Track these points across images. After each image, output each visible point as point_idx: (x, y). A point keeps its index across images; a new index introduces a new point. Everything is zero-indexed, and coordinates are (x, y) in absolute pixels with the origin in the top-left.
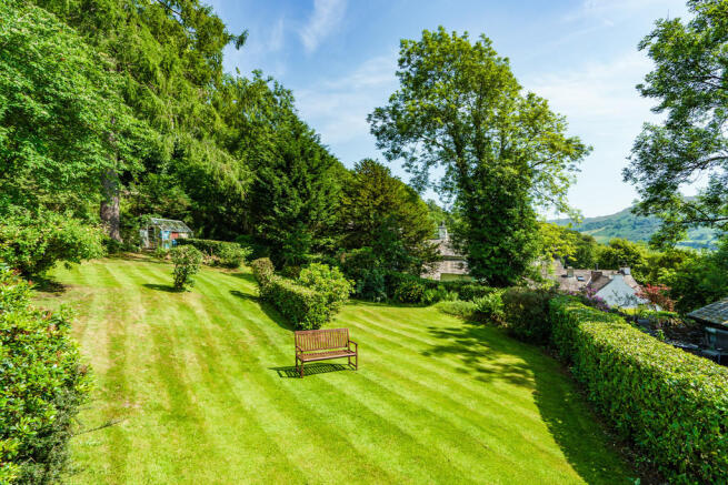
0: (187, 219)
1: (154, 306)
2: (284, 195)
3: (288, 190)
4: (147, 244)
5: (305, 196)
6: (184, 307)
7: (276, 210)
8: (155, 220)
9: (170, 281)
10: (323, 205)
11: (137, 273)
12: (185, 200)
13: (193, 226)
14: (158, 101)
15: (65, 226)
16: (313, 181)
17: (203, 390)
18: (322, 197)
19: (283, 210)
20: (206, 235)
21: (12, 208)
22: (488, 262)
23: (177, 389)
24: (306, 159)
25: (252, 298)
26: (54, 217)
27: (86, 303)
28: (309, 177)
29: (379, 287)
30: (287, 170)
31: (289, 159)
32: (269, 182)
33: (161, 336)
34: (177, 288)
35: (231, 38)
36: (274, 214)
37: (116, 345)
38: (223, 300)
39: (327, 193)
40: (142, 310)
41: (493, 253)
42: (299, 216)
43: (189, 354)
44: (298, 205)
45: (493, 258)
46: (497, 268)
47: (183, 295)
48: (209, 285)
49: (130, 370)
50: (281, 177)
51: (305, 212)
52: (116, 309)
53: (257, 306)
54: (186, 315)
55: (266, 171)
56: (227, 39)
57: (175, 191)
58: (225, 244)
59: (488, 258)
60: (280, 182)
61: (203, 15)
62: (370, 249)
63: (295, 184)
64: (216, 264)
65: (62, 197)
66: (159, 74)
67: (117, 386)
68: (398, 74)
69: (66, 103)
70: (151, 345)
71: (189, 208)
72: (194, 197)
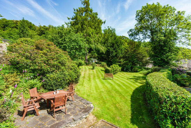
0: (97, 58)
1: (90, 71)
2: (112, 52)
3: (113, 51)
4: (91, 63)
5: (116, 51)
6: (93, 71)
7: (111, 55)
8: (92, 59)
9: (92, 68)
10: (120, 53)
11: (89, 67)
12: (96, 55)
13: (98, 60)
14: (91, 39)
15: (80, 61)
16: (118, 48)
17: (92, 79)
18: (120, 51)
19: (112, 55)
20: (100, 61)
21: (76, 59)
22: (157, 62)
23: (90, 79)
24: (117, 44)
25: (104, 71)
26: (79, 60)
27: (83, 70)
28: (117, 47)
29: (129, 69)
30: (113, 47)
31: (113, 44)
32: (109, 50)
33: (89, 74)
34: (93, 69)
35: (103, 22)
36: (110, 56)
37: (85, 74)
38: (99, 71)
39: (121, 50)
40: (88, 71)
41: (159, 60)
42: (115, 56)
43: (92, 76)
44: (114, 54)
45: (158, 61)
46: (160, 63)
47: (93, 70)
48: (98, 69)
49: (85, 76)
50: (111, 48)
51: (116, 55)
52: (86, 71)
53: (104, 72)
54: (93, 72)
55: (109, 48)
56: (102, 23)
57: (95, 54)
58: (102, 62)
59: (157, 61)
60: (111, 49)
61: (98, 20)
62: (128, 61)
63: (114, 49)
64: (100, 66)
65: (80, 57)
66: (91, 35)
67: (84, 77)
68: (136, 19)
69: (80, 45)
70: (88, 75)
71: (97, 56)
72: (98, 54)
